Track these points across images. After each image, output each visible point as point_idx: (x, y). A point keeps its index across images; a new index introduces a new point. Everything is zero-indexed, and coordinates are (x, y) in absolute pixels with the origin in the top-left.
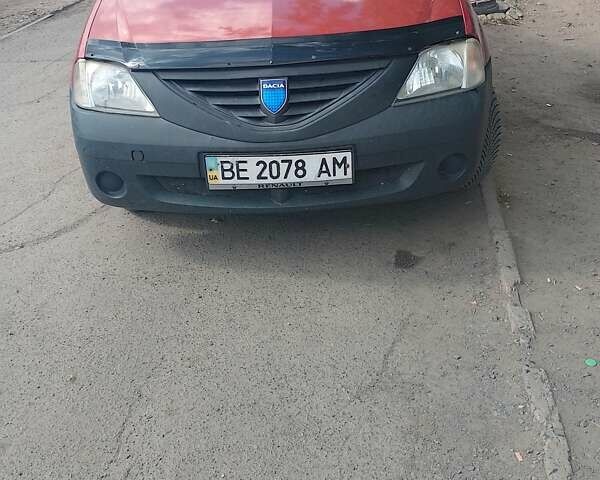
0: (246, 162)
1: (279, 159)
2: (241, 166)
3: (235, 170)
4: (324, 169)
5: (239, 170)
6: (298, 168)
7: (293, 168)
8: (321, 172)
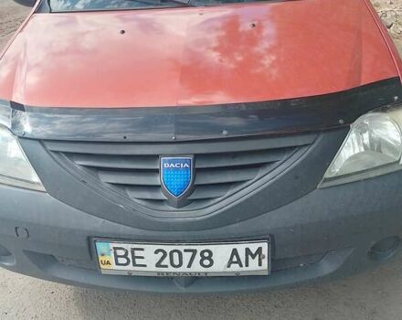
0: (142, 249)
1: (181, 248)
2: (137, 253)
3: (130, 256)
4: (235, 259)
5: (134, 257)
6: (203, 258)
7: (198, 258)
8: (231, 262)
